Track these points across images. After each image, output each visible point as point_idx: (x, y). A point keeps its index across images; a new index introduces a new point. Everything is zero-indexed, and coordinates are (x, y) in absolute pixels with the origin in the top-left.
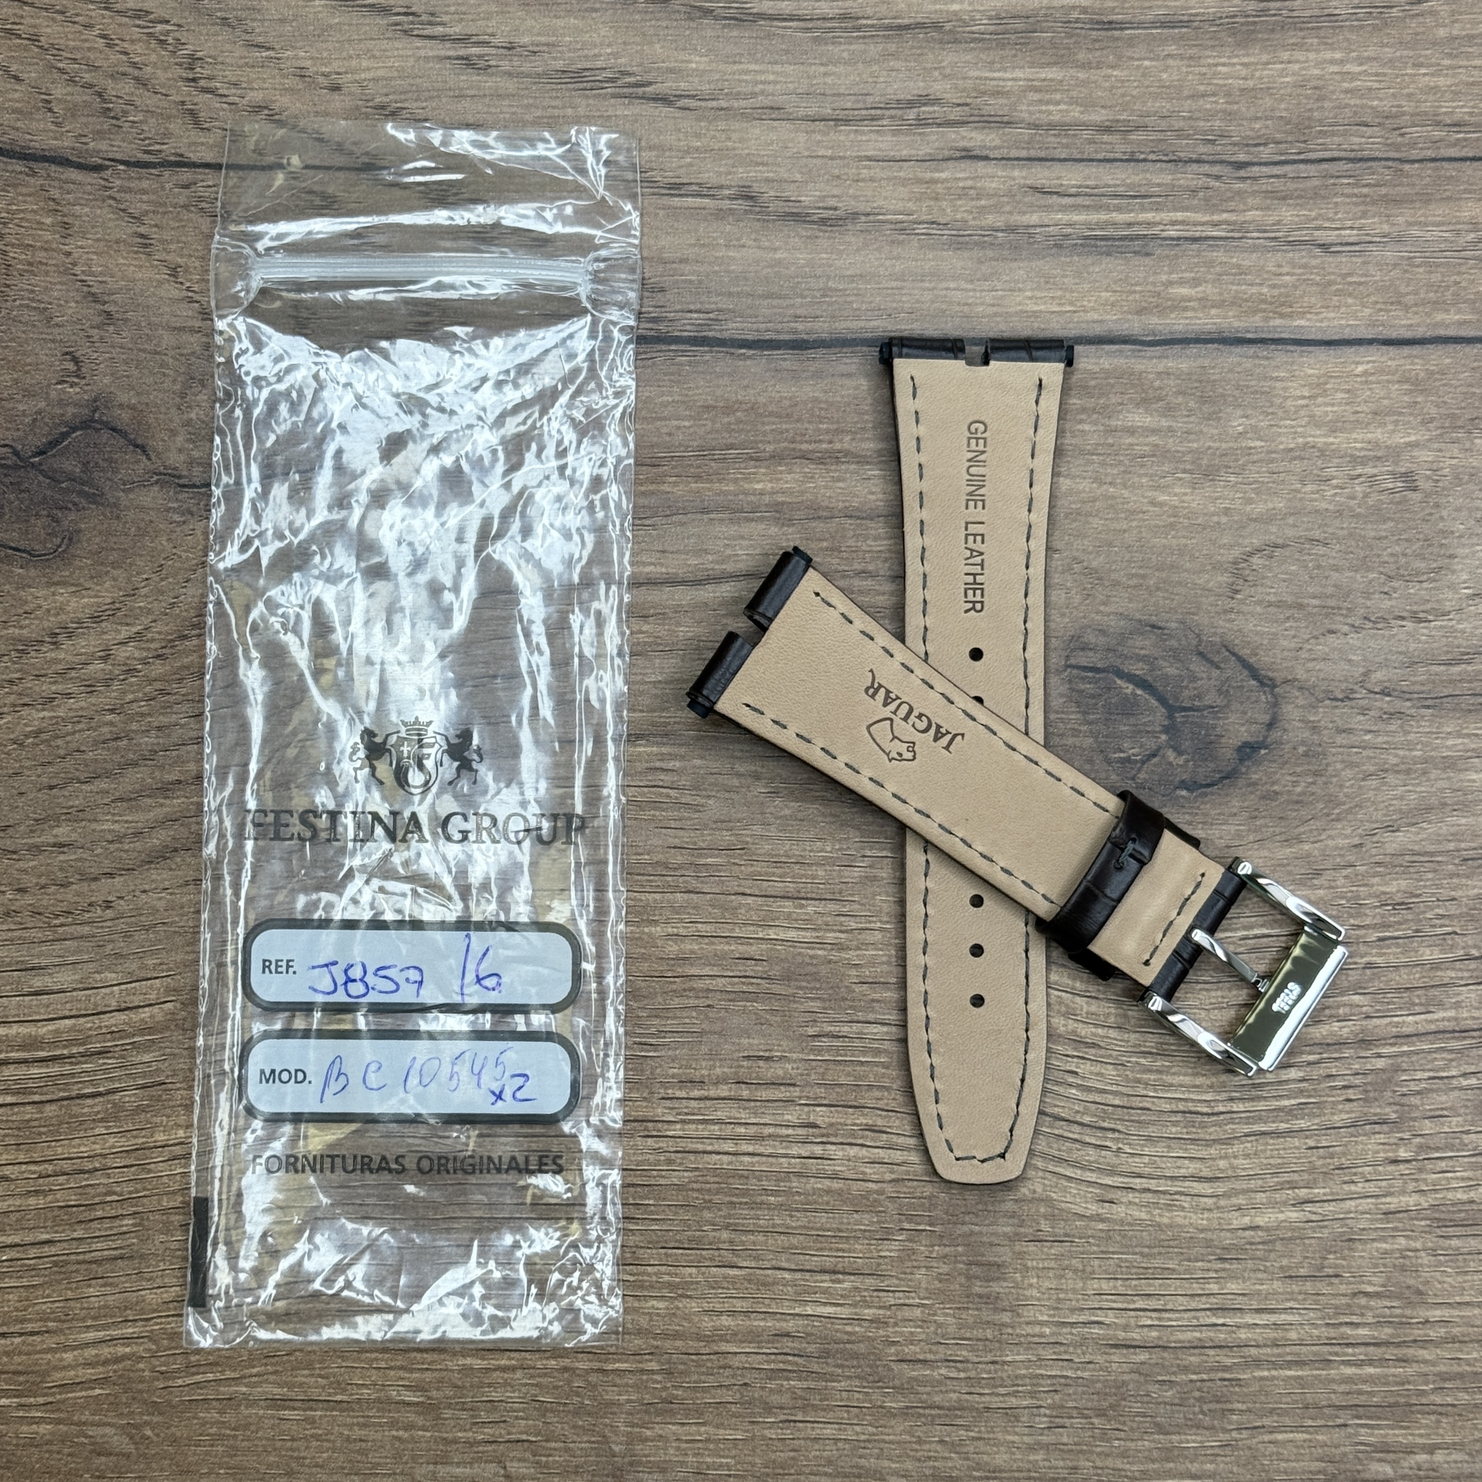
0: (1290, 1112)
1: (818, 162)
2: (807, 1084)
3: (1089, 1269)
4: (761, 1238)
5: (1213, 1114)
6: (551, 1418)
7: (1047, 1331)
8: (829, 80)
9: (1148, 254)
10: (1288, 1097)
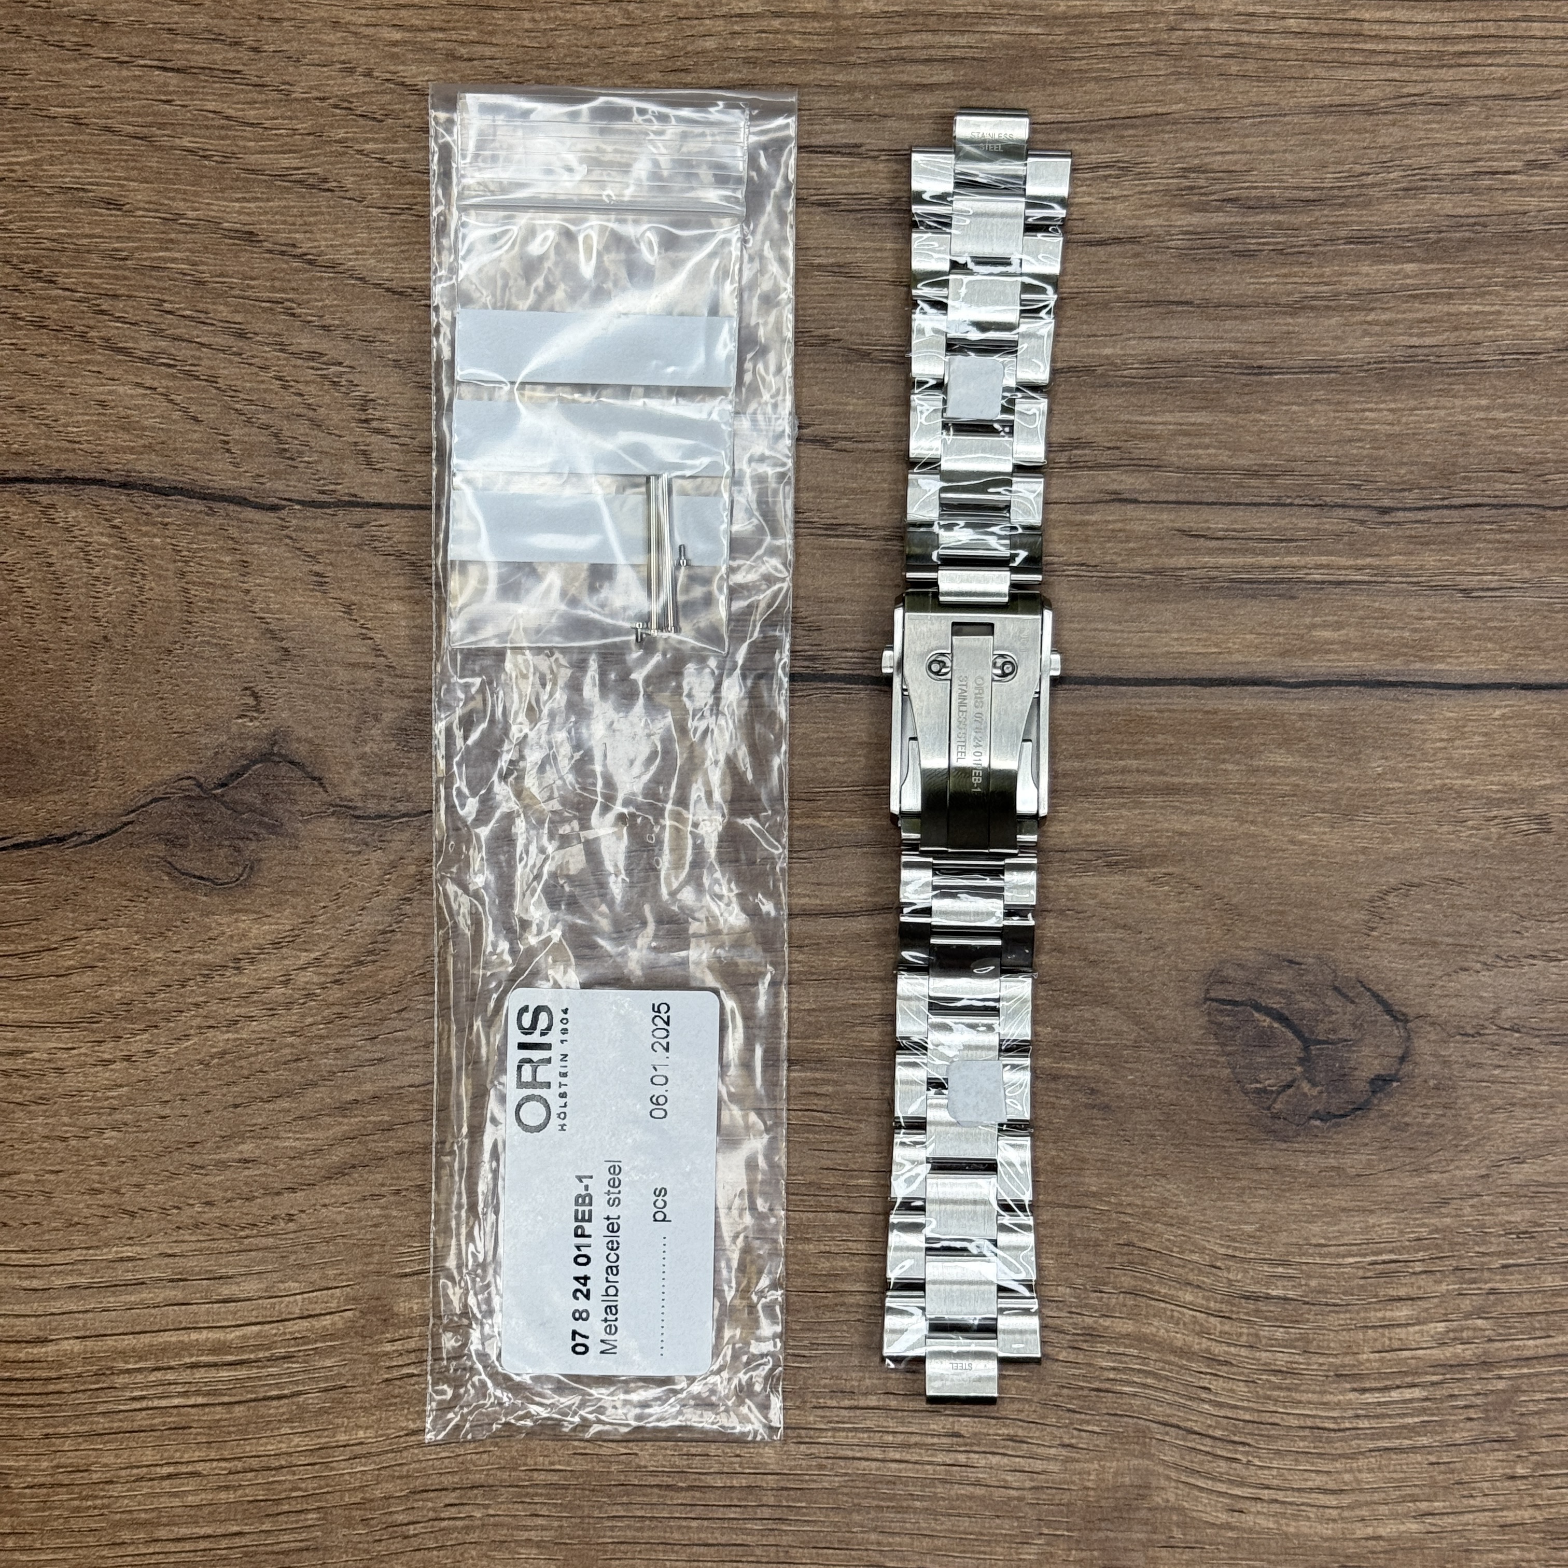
0: (1412, 1430)
4: (907, 1540)
5: (1339, 1430)
9: (1293, 598)
10: (1412, 1416)
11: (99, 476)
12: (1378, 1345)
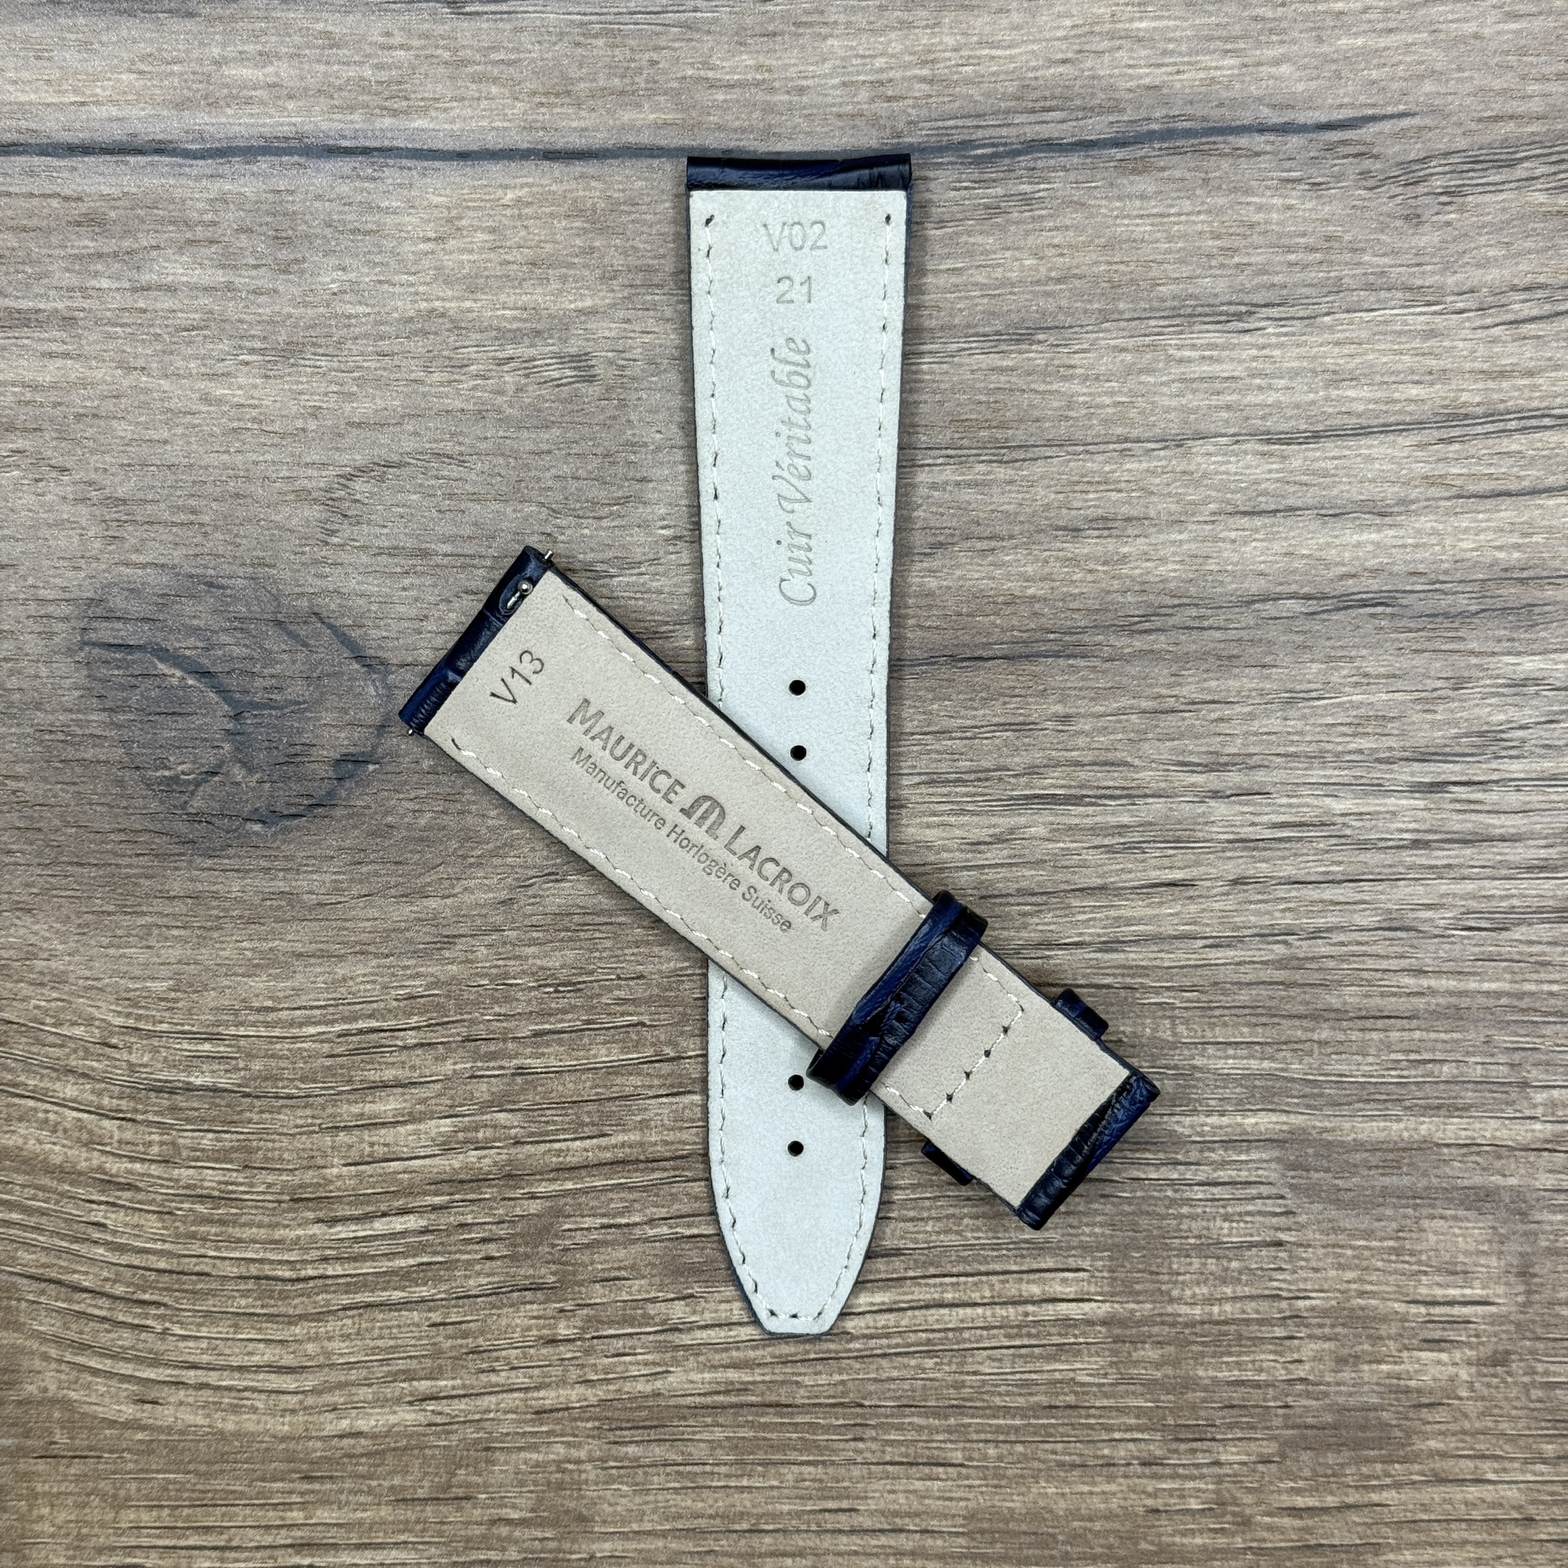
0: (406, 1277)
3: (122, 1493)
5: (298, 1280)
10: (405, 1255)
12: (354, 1155)
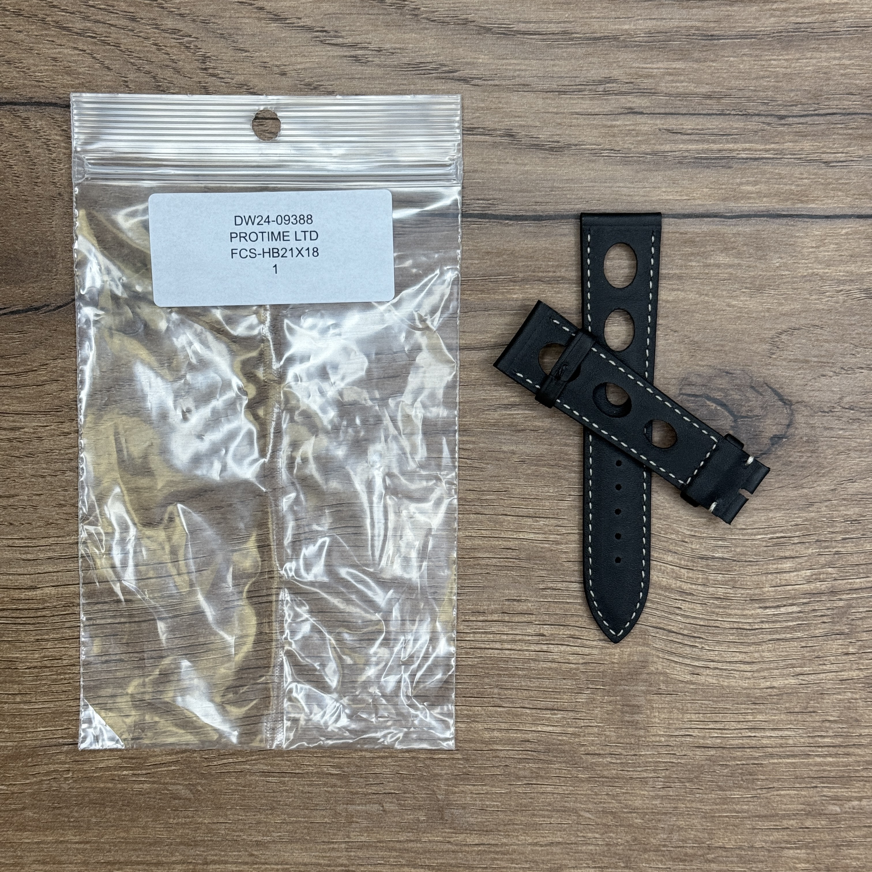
0: (792, 629)
1: (549, 115)
2: (539, 613)
3: (685, 708)
4: (514, 692)
5: (752, 630)
6: (406, 782)
7: (663, 739)
8: (556, 69)
9: (730, 167)
10: (792, 621)
11: (54, 101)
12: (774, 583)
